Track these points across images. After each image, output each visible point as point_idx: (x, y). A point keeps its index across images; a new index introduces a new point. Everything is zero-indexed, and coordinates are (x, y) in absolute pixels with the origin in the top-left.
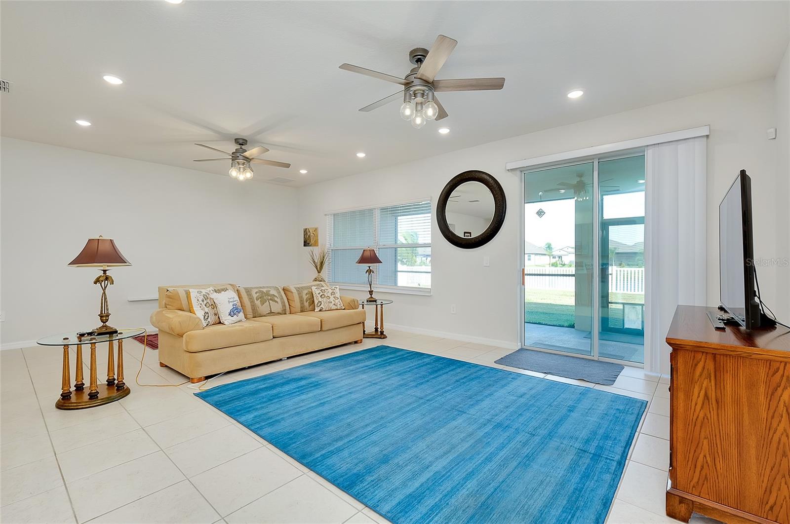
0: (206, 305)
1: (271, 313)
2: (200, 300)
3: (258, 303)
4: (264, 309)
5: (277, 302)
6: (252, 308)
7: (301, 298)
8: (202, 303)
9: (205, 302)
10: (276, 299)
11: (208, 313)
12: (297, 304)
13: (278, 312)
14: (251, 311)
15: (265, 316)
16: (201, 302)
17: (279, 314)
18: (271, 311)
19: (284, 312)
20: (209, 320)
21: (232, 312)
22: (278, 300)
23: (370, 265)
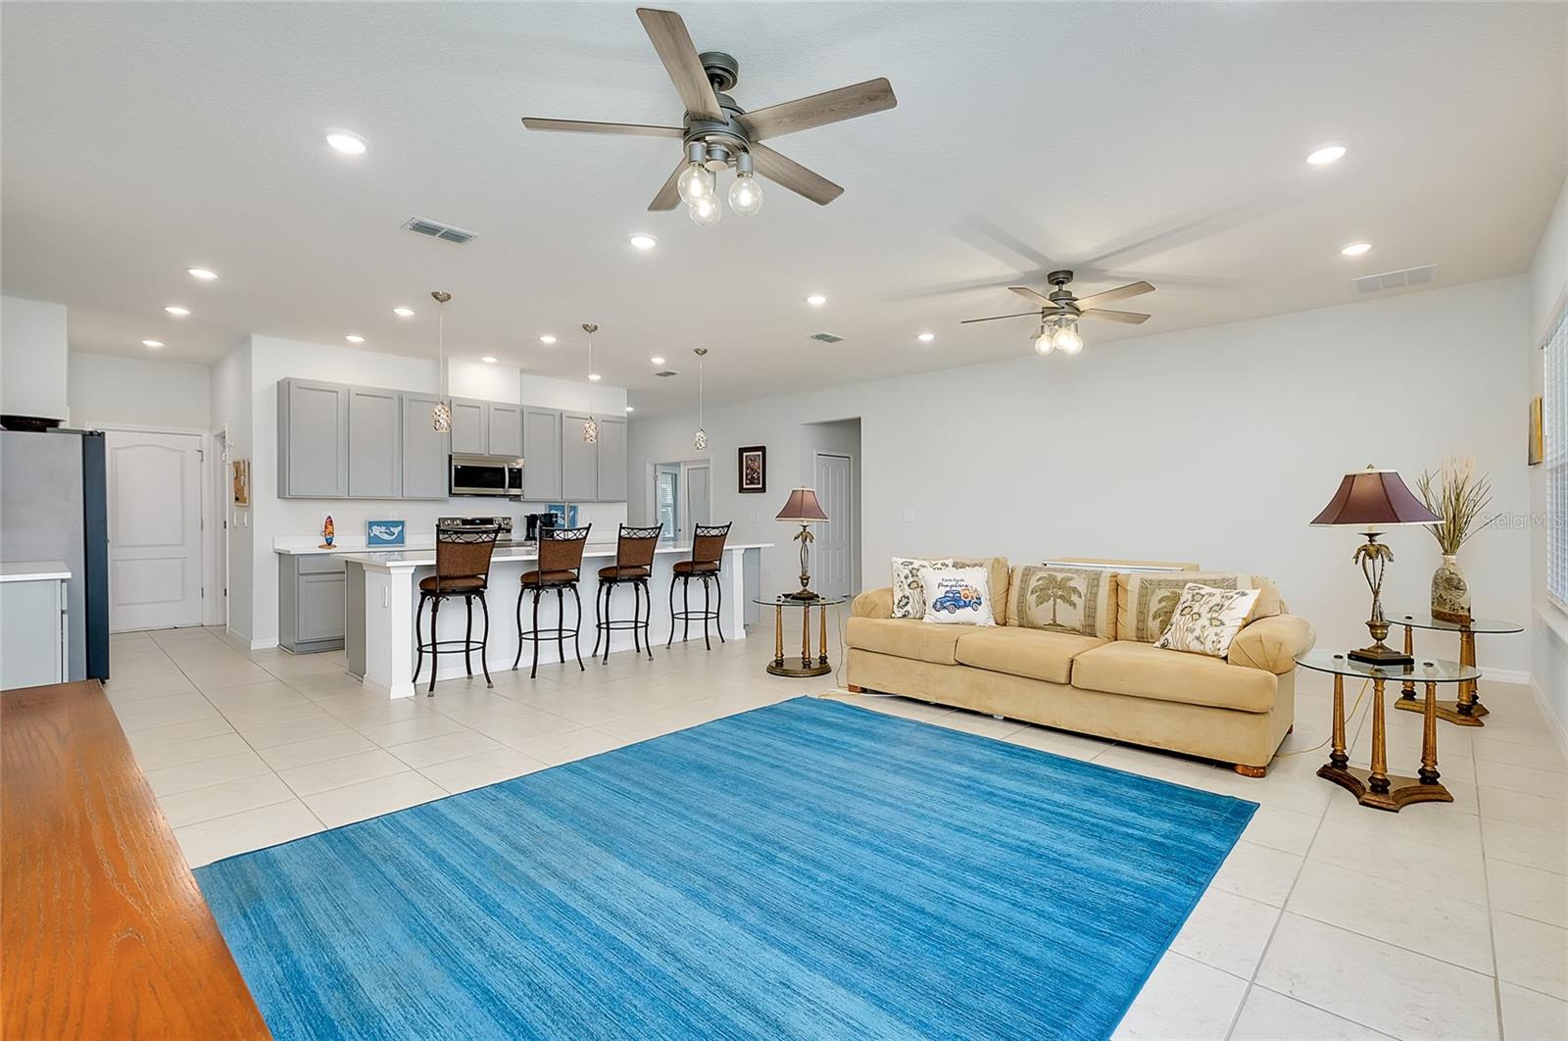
0: (909, 585)
1: (1054, 626)
2: (902, 576)
3: (1031, 599)
4: (1041, 613)
5: (1073, 605)
6: (1018, 606)
7: (1143, 605)
8: (904, 581)
9: (910, 580)
10: (1074, 598)
11: (908, 598)
12: (1129, 619)
13: (1072, 625)
14: (1016, 612)
15: (1040, 628)
16: (903, 579)
17: (1074, 631)
18: (1055, 621)
19: (1088, 630)
20: (908, 608)
21: (938, 603)
22: (1080, 602)
23: (1375, 527)
